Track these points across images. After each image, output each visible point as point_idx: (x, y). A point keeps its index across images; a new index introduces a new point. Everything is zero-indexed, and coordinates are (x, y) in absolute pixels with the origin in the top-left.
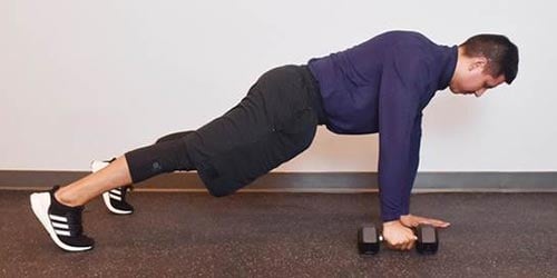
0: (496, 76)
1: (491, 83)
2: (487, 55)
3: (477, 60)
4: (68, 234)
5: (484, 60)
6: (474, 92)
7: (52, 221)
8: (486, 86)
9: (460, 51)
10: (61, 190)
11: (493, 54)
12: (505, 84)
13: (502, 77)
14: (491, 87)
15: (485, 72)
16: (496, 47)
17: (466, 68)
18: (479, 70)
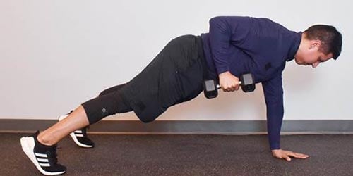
0: (327, 54)
1: (323, 58)
2: (321, 39)
3: (314, 42)
4: (48, 165)
5: (319, 42)
6: (311, 64)
7: (37, 157)
8: (320, 60)
9: (303, 35)
10: (41, 134)
11: (326, 38)
12: (332, 59)
13: (331, 55)
14: (323, 61)
15: (319, 50)
16: (327, 33)
17: (307, 48)
18: (316, 48)
